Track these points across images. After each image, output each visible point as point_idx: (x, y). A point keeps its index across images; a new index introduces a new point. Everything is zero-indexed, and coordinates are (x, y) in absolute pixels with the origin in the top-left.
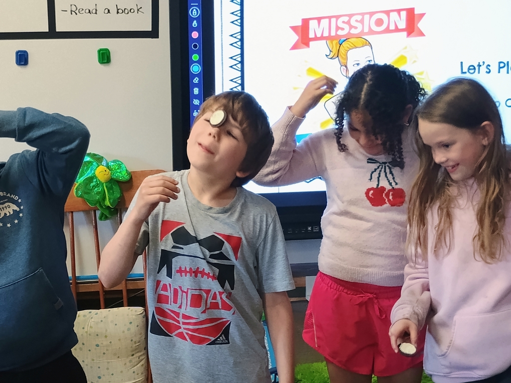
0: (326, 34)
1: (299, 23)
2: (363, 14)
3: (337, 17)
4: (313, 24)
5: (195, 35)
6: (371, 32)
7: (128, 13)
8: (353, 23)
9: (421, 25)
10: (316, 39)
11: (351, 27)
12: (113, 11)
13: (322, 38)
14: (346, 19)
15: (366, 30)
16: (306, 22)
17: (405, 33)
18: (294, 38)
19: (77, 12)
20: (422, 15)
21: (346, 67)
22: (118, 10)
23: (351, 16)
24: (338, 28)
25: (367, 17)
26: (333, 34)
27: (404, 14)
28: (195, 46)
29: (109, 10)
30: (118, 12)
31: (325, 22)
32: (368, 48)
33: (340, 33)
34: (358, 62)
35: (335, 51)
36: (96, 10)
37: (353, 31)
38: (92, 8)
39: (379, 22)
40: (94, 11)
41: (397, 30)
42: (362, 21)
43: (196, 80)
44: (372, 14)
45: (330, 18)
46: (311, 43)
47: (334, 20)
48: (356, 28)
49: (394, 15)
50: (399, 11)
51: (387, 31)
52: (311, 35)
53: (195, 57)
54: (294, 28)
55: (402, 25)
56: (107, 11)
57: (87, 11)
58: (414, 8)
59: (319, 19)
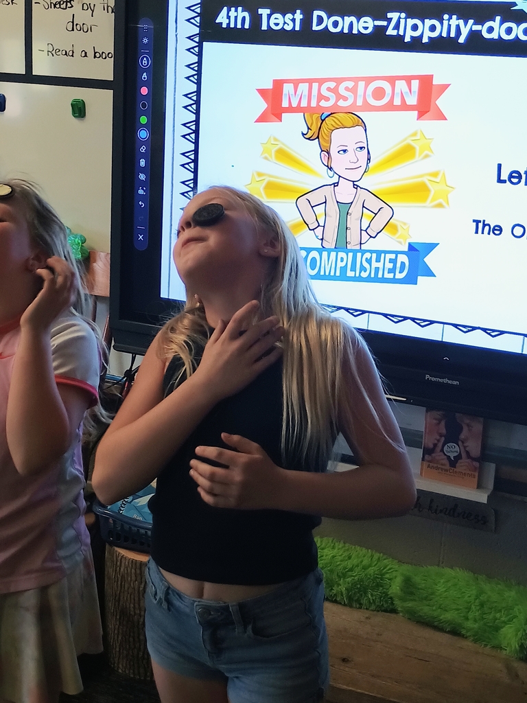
0: (304, 104)
1: (270, 86)
2: (356, 80)
3: (321, 81)
4: (288, 88)
5: (144, 91)
6: (368, 107)
7: (106, 58)
8: (342, 91)
9: (442, 102)
10: (291, 110)
11: (339, 97)
12: (90, 54)
13: (298, 109)
14: (332, 85)
15: (360, 102)
16: (278, 84)
17: (415, 113)
18: (262, 105)
19: (54, 52)
20: (445, 87)
21: (328, 153)
22: (95, 53)
23: (339, 81)
24: (321, 97)
25: (362, 84)
26: (314, 104)
27: (415, 84)
28: (144, 105)
29: (86, 53)
30: (95, 57)
31: (303, 87)
32: (361, 129)
33: (323, 104)
34: (345, 148)
35: (315, 128)
36: (73, 52)
37: (341, 103)
38: (69, 49)
39: (379, 93)
40: (71, 54)
41: (405, 107)
42: (354, 90)
43: (143, 149)
44: (369, 80)
45: (310, 82)
46: (284, 115)
47: (315, 86)
48: (345, 99)
49: (401, 85)
50: (408, 79)
51: (390, 107)
52: (285, 104)
53: (143, 120)
54: (262, 92)
55: (412, 100)
56: (83, 54)
57: (64, 53)
58: (432, 76)
59: (296, 83)
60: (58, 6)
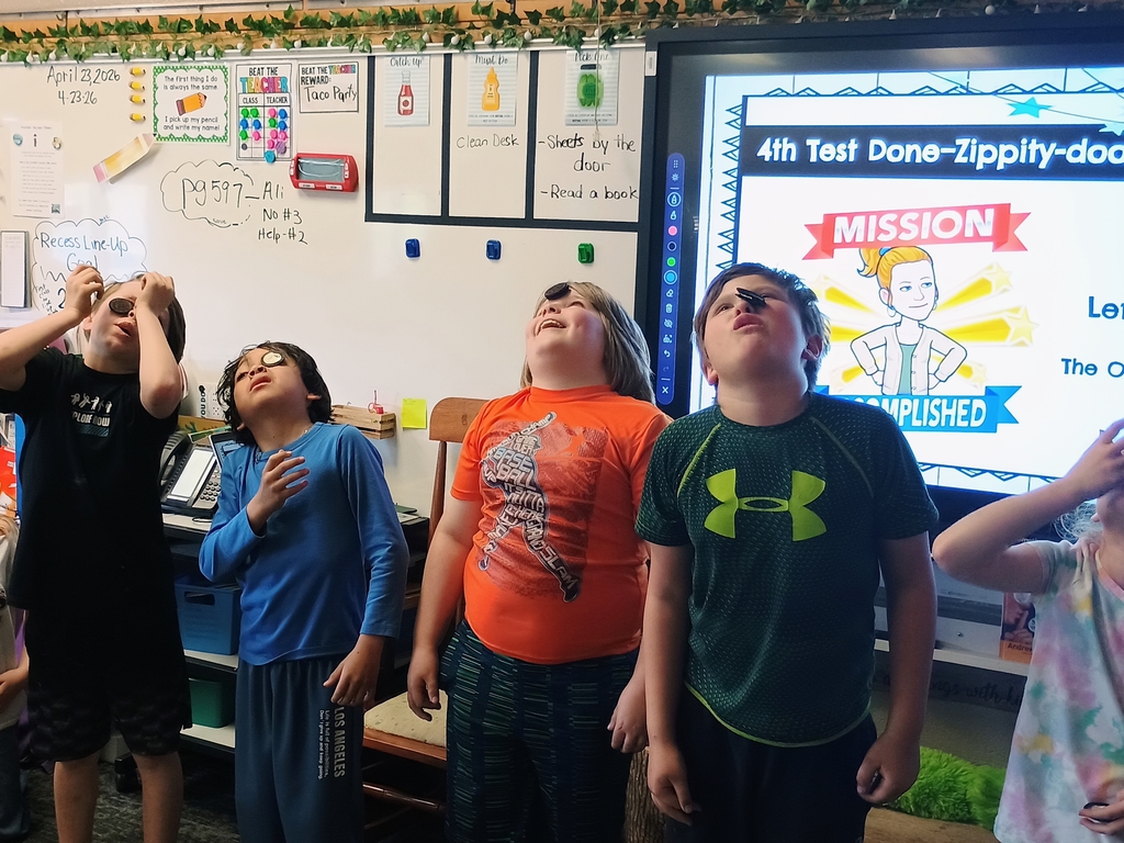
0: (860, 239)
1: (820, 221)
2: (921, 211)
3: (880, 214)
4: (841, 223)
5: (673, 231)
6: (933, 239)
7: (619, 198)
8: (904, 223)
9: (1021, 232)
10: (844, 245)
11: (901, 230)
12: (601, 194)
13: (853, 244)
14: (893, 217)
15: (925, 235)
16: (830, 220)
17: (990, 245)
18: (811, 241)
19: (559, 194)
20: (1024, 216)
21: (889, 291)
22: (607, 193)
23: (901, 213)
24: (879, 231)
25: (927, 216)
26: (871, 238)
27: (990, 214)
28: (672, 246)
29: (596, 194)
30: (607, 197)
31: (859, 221)
32: (926, 263)
33: (882, 238)
34: (908, 285)
35: (872, 265)
36: (581, 193)
37: (904, 237)
38: (576, 190)
39: (948, 225)
40: (578, 195)
41: (977, 238)
42: (919, 222)
43: (670, 293)
44: (935, 211)
45: (867, 214)
46: (837, 252)
47: (873, 219)
48: (908, 232)
49: (973, 215)
50: (982, 209)
51: (961, 238)
52: (838, 239)
53: (671, 262)
54: (811, 228)
55: (986, 230)
56: (593, 194)
57: (571, 194)
58: (1009, 204)
59: (851, 216)
60: (565, 144)
